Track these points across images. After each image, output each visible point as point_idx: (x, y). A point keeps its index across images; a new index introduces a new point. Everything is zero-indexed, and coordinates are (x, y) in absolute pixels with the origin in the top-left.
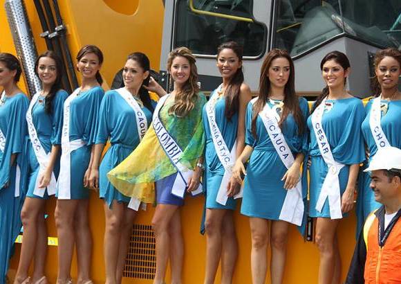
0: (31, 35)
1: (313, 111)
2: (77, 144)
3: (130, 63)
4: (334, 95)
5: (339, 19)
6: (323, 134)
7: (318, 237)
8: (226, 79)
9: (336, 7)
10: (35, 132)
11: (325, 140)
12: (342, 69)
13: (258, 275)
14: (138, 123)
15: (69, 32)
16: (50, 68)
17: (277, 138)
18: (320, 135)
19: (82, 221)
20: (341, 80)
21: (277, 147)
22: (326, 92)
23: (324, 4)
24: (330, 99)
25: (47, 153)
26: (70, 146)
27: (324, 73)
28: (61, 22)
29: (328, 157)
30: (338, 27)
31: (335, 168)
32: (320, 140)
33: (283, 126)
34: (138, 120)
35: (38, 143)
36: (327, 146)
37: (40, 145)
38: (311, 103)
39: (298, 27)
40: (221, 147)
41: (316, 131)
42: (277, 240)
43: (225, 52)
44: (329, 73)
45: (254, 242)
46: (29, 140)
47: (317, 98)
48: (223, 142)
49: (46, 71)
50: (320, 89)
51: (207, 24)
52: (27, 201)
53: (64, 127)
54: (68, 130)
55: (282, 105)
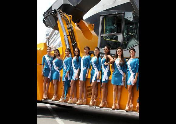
0: (69, 44)
1: (127, 61)
3: (96, 49)
4: (132, 58)
5: (137, 41)
7: (128, 89)
8: (106, 53)
9: (136, 39)
12: (134, 52)
13: (114, 97)
14: (92, 63)
15: (77, 44)
16: (77, 51)
20: (134, 54)
22: (130, 57)
23: (133, 38)
24: (131, 58)
26: (83, 68)
27: (130, 53)
29: (131, 72)
30: (137, 43)
31: (132, 74)
32: (129, 68)
33: (120, 65)
38: (127, 59)
39: (128, 43)
41: (128, 66)
44: (132, 53)
45: (114, 90)
46: (72, 67)
47: (129, 58)
50: (129, 56)
51: (108, 42)
52: (72, 81)
53: (81, 64)
54: (83, 65)
55: (120, 60)
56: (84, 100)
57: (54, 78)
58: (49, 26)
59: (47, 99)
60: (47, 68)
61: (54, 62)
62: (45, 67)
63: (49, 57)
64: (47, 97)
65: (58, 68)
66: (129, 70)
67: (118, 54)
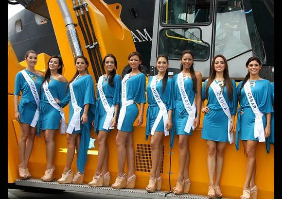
0: (80, 47)
2: (131, 102)
3: (161, 59)
6: (253, 98)
10: (104, 95)
11: (254, 102)
12: (259, 66)
14: (153, 91)
15: (100, 46)
17: (221, 99)
18: (251, 99)
19: (131, 143)
21: (221, 104)
25: (111, 107)
26: (126, 102)
28: (96, 40)
29: (256, 111)
31: (259, 116)
32: (251, 101)
34: (152, 89)
35: (106, 101)
36: (255, 104)
37: (107, 102)
40: (187, 103)
41: (248, 97)
42: (221, 151)
43: (187, 55)
44: (253, 67)
48: (188, 101)
49: (110, 64)
53: (123, 93)
54: (126, 95)
55: (222, 83)
56: (131, 178)
57: (48, 125)
58: (15, 1)
59: (28, 178)
60: (30, 102)
61: (46, 86)
62: (24, 100)
63: (32, 76)
64: (28, 175)
65: (58, 101)
66: (250, 107)
67: (217, 70)
